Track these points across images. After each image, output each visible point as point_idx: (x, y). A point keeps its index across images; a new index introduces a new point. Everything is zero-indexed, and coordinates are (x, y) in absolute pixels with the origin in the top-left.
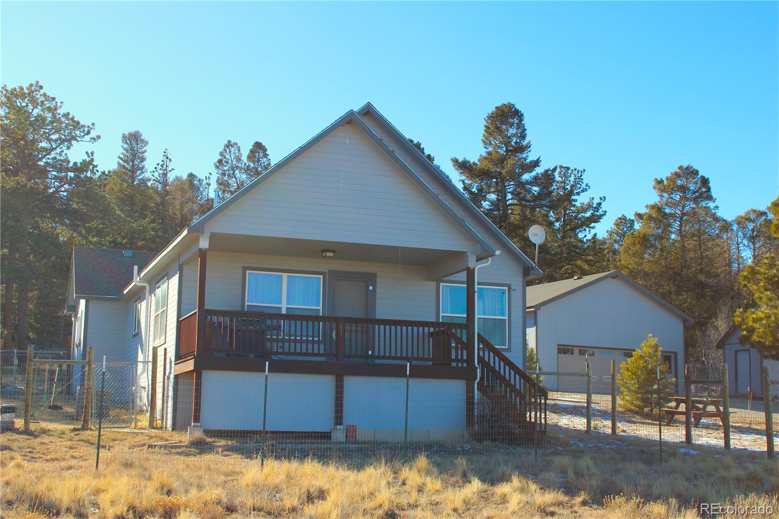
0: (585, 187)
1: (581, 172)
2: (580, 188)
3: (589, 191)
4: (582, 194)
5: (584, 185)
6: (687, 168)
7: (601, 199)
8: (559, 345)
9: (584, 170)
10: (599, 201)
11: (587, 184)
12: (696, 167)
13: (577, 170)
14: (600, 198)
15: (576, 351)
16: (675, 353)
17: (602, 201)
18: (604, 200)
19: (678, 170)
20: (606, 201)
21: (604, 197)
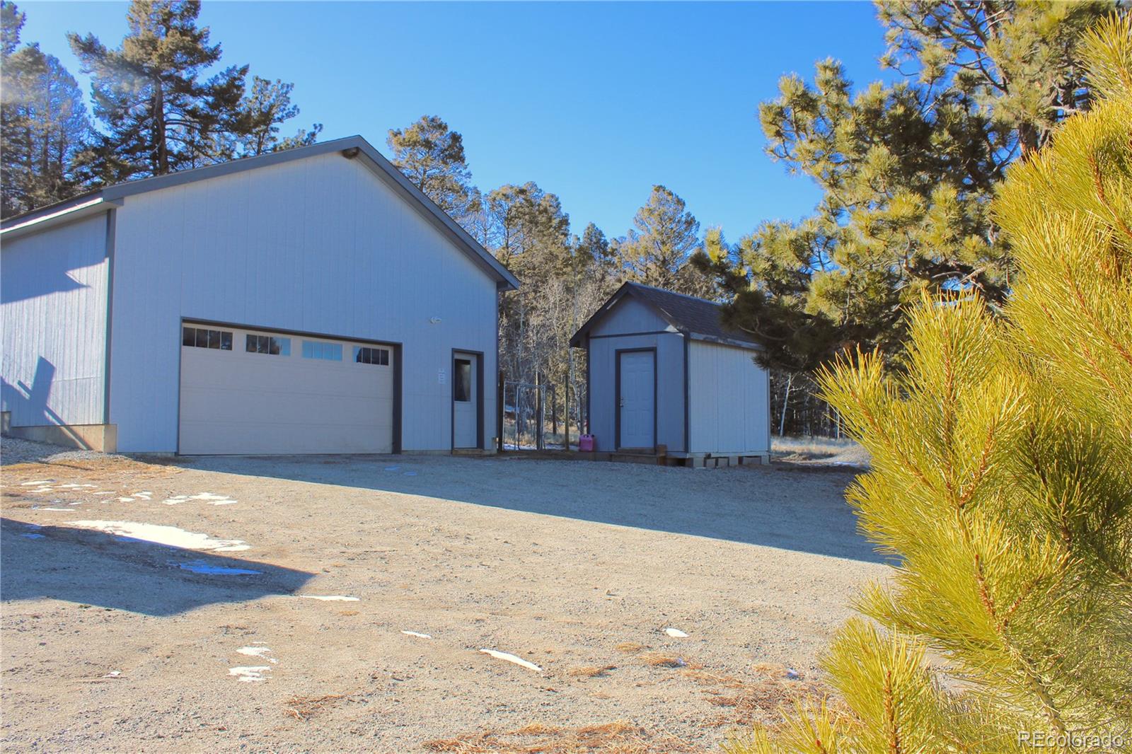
0: (291, 110)
1: (288, 87)
2: (284, 109)
3: (298, 117)
4: (286, 121)
5: (290, 106)
6: (433, 120)
7: (316, 128)
8: (185, 320)
9: (292, 85)
10: (312, 130)
11: (295, 106)
12: (444, 120)
13: (282, 82)
14: (315, 125)
15: (239, 338)
16: (480, 356)
17: (317, 131)
18: (319, 131)
19: (422, 121)
20: (323, 131)
21: (321, 125)
